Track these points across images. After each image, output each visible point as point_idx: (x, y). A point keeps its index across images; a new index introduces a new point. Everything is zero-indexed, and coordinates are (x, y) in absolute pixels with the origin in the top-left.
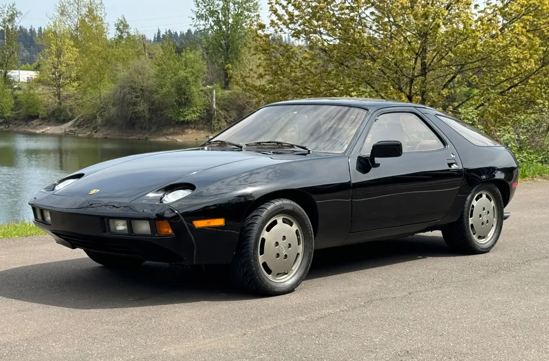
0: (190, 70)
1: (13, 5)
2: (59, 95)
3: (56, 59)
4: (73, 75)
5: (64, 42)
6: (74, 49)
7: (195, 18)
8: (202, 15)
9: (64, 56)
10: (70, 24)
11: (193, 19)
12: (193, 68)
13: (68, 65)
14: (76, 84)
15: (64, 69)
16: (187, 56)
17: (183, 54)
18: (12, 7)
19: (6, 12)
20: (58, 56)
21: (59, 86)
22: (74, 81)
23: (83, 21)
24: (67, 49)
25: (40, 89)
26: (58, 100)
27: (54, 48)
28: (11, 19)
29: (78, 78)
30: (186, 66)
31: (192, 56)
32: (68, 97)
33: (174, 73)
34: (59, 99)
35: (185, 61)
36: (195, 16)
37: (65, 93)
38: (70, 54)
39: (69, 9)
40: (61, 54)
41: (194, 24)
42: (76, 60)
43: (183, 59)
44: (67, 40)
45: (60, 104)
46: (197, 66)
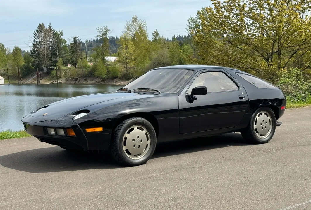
0: (185, 53)
1: (107, 27)
2: (126, 67)
3: (125, 51)
4: (133, 58)
5: (129, 43)
6: (133, 46)
7: (189, 29)
8: (192, 27)
9: (129, 49)
10: (130, 35)
11: (187, 29)
12: (187, 52)
13: (130, 53)
14: (134, 62)
15: (129, 55)
16: (184, 47)
17: (183, 46)
18: (106, 28)
19: (103, 30)
20: (126, 49)
21: (127, 63)
22: (133, 61)
23: (137, 33)
24: (130, 46)
25: (119, 65)
26: (126, 70)
27: (124, 46)
28: (105, 33)
29: (135, 59)
30: (184, 52)
31: (186, 46)
32: (131, 68)
33: (178, 55)
34: (126, 69)
35: (183, 49)
36: (188, 28)
37: (129, 66)
38: (132, 48)
39: (131, 27)
40: (127, 48)
41: (188, 32)
42: (134, 51)
43: (183, 48)
44: (130, 42)
45: (127, 71)
46: (189, 51)
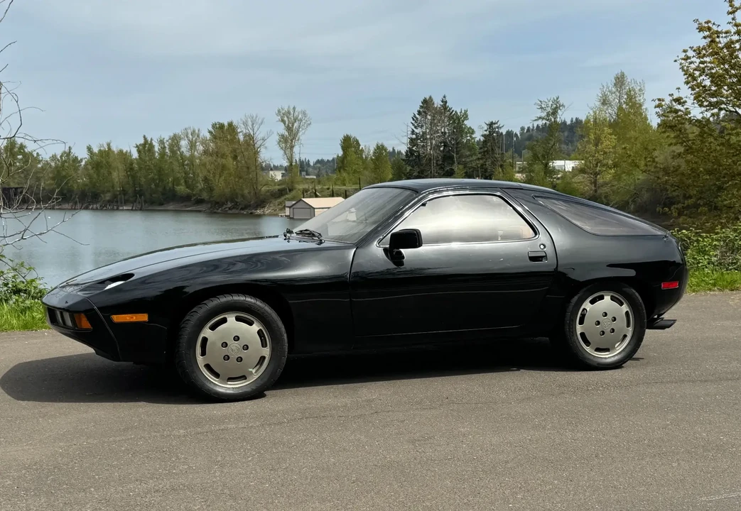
1: (557, 99)
2: (595, 183)
3: (594, 148)
4: (610, 162)
5: (603, 130)
6: (613, 136)
9: (602, 143)
10: (610, 113)
13: (605, 153)
14: (613, 171)
15: (601, 158)
18: (556, 101)
19: (550, 105)
20: (596, 145)
21: (596, 174)
22: (611, 168)
23: (620, 108)
24: (605, 137)
25: (580, 178)
26: (593, 188)
27: (592, 137)
28: (554, 112)
29: (615, 165)
32: (605, 184)
34: (595, 186)
37: (601, 181)
38: (609, 141)
39: (611, 98)
40: (598, 142)
42: (614, 147)
44: (605, 128)
45: (596, 191)
